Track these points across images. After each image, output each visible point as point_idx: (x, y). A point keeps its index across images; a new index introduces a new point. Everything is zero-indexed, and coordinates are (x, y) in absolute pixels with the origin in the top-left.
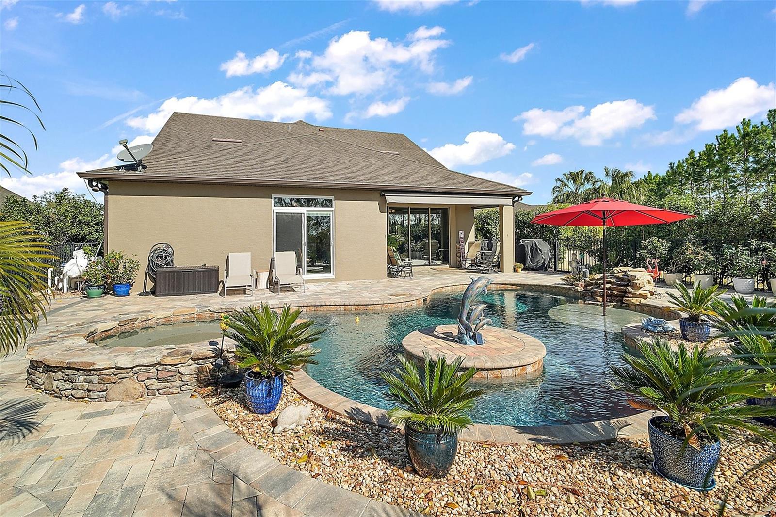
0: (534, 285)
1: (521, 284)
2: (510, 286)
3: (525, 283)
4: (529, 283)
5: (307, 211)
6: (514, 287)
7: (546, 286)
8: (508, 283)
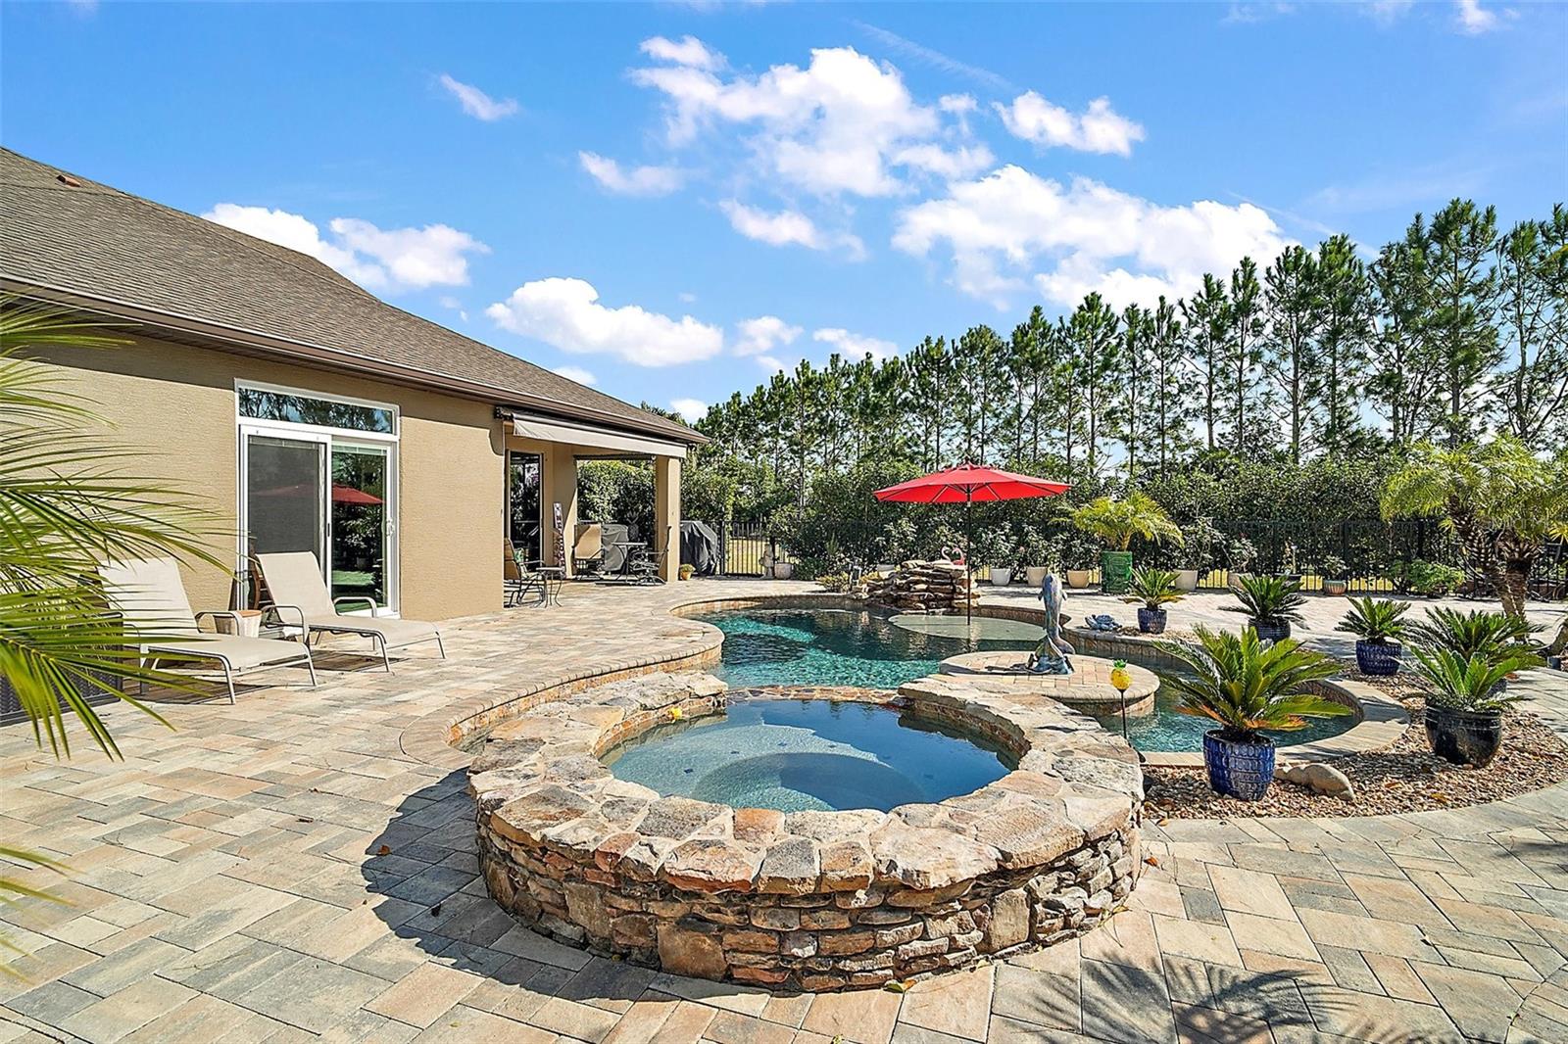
0: (781, 597)
1: (758, 598)
2: (742, 602)
3: (768, 595)
4: (774, 595)
5: (334, 437)
6: (749, 603)
7: (800, 597)
8: (741, 596)
